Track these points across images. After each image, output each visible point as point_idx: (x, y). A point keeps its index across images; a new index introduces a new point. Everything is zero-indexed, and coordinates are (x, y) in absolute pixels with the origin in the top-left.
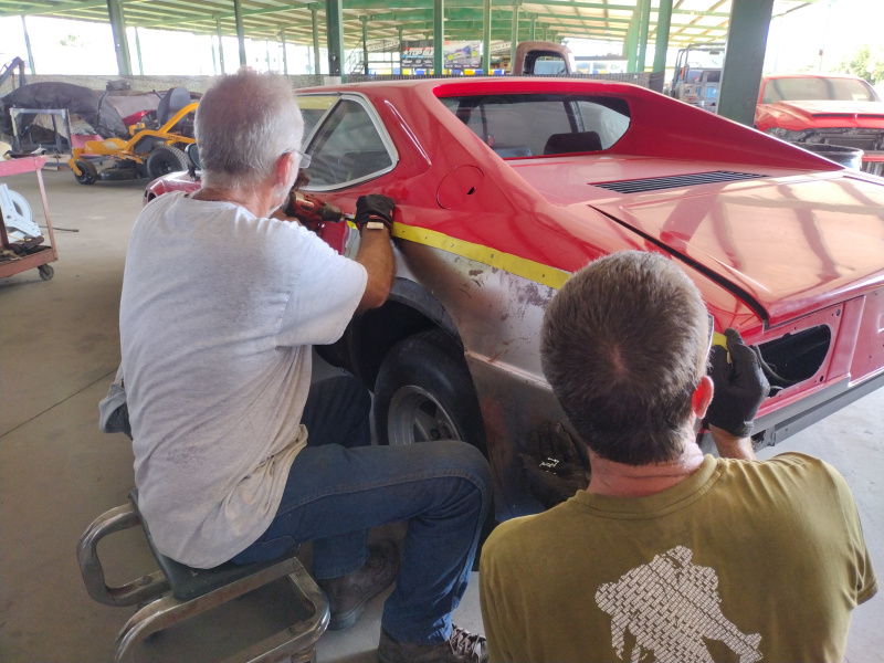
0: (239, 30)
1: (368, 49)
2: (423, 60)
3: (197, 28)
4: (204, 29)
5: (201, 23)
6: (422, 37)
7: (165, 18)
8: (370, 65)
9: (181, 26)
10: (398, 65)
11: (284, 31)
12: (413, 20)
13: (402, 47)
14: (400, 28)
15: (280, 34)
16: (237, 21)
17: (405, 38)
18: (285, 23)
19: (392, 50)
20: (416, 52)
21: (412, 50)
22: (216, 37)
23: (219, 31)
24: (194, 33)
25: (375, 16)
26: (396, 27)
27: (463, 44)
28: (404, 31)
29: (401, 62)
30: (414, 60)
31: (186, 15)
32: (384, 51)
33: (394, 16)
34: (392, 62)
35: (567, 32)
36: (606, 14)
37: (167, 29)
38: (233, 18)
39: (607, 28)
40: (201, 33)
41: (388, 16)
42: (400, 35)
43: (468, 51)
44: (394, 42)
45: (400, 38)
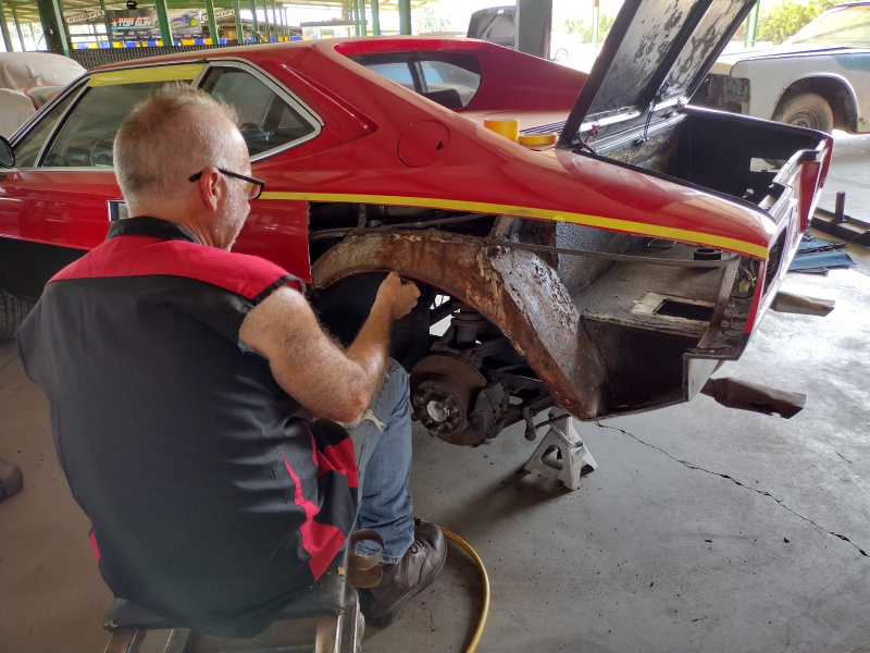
1: (68, 21)
2: (135, 31)
8: (73, 40)
10: (105, 38)
13: (109, 19)
17: (108, 7)
19: (95, 22)
20: (127, 23)
21: (121, 20)
27: (179, 13)
29: (109, 34)
30: (126, 32)
32: (88, 22)
34: (96, 35)
42: (103, 3)
43: (187, 19)
44: (96, 13)
45: (103, 8)
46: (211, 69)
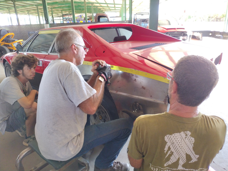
0: (16, 12)
1: (54, 16)
2: (69, 19)
6: (68, 13)
8: (54, 21)
10: (62, 20)
11: (29, 12)
12: (65, 8)
13: (63, 16)
14: (62, 11)
15: (28, 13)
16: (15, 10)
17: (63, 13)
18: (29, 10)
19: (60, 17)
20: (67, 17)
22: (9, 15)
23: (9, 13)
25: (54, 8)
26: (61, 10)
27: (79, 15)
28: (63, 12)
30: (67, 19)
32: (58, 17)
33: (60, 7)
34: (60, 20)
35: (106, 11)
36: (115, 6)
39: (115, 9)
40: (4, 14)
41: (58, 8)
42: (62, 12)
43: (81, 16)
44: (60, 14)
45: (62, 13)
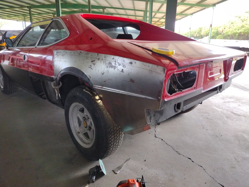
0: (31, 20)
3: (19, 19)
4: (20, 19)
5: (19, 18)
7: (7, 16)
9: (13, 18)
16: (30, 17)
18: (45, 18)
22: (24, 22)
23: (25, 20)
24: (17, 20)
31: (14, 15)
37: (8, 19)
38: (29, 16)
40: (20, 21)
46: (53, 21)
